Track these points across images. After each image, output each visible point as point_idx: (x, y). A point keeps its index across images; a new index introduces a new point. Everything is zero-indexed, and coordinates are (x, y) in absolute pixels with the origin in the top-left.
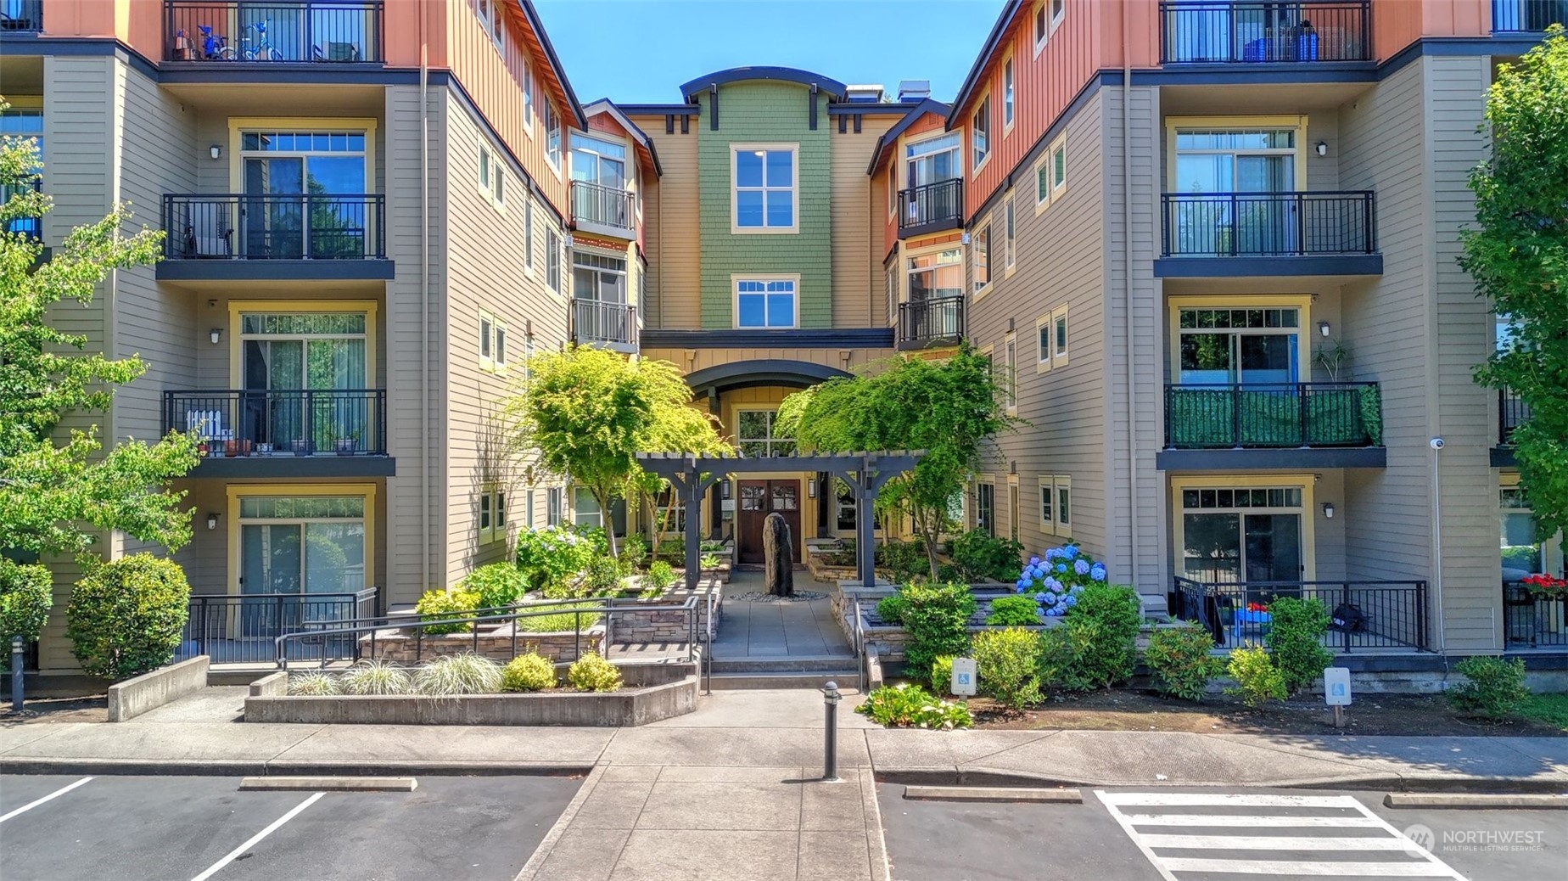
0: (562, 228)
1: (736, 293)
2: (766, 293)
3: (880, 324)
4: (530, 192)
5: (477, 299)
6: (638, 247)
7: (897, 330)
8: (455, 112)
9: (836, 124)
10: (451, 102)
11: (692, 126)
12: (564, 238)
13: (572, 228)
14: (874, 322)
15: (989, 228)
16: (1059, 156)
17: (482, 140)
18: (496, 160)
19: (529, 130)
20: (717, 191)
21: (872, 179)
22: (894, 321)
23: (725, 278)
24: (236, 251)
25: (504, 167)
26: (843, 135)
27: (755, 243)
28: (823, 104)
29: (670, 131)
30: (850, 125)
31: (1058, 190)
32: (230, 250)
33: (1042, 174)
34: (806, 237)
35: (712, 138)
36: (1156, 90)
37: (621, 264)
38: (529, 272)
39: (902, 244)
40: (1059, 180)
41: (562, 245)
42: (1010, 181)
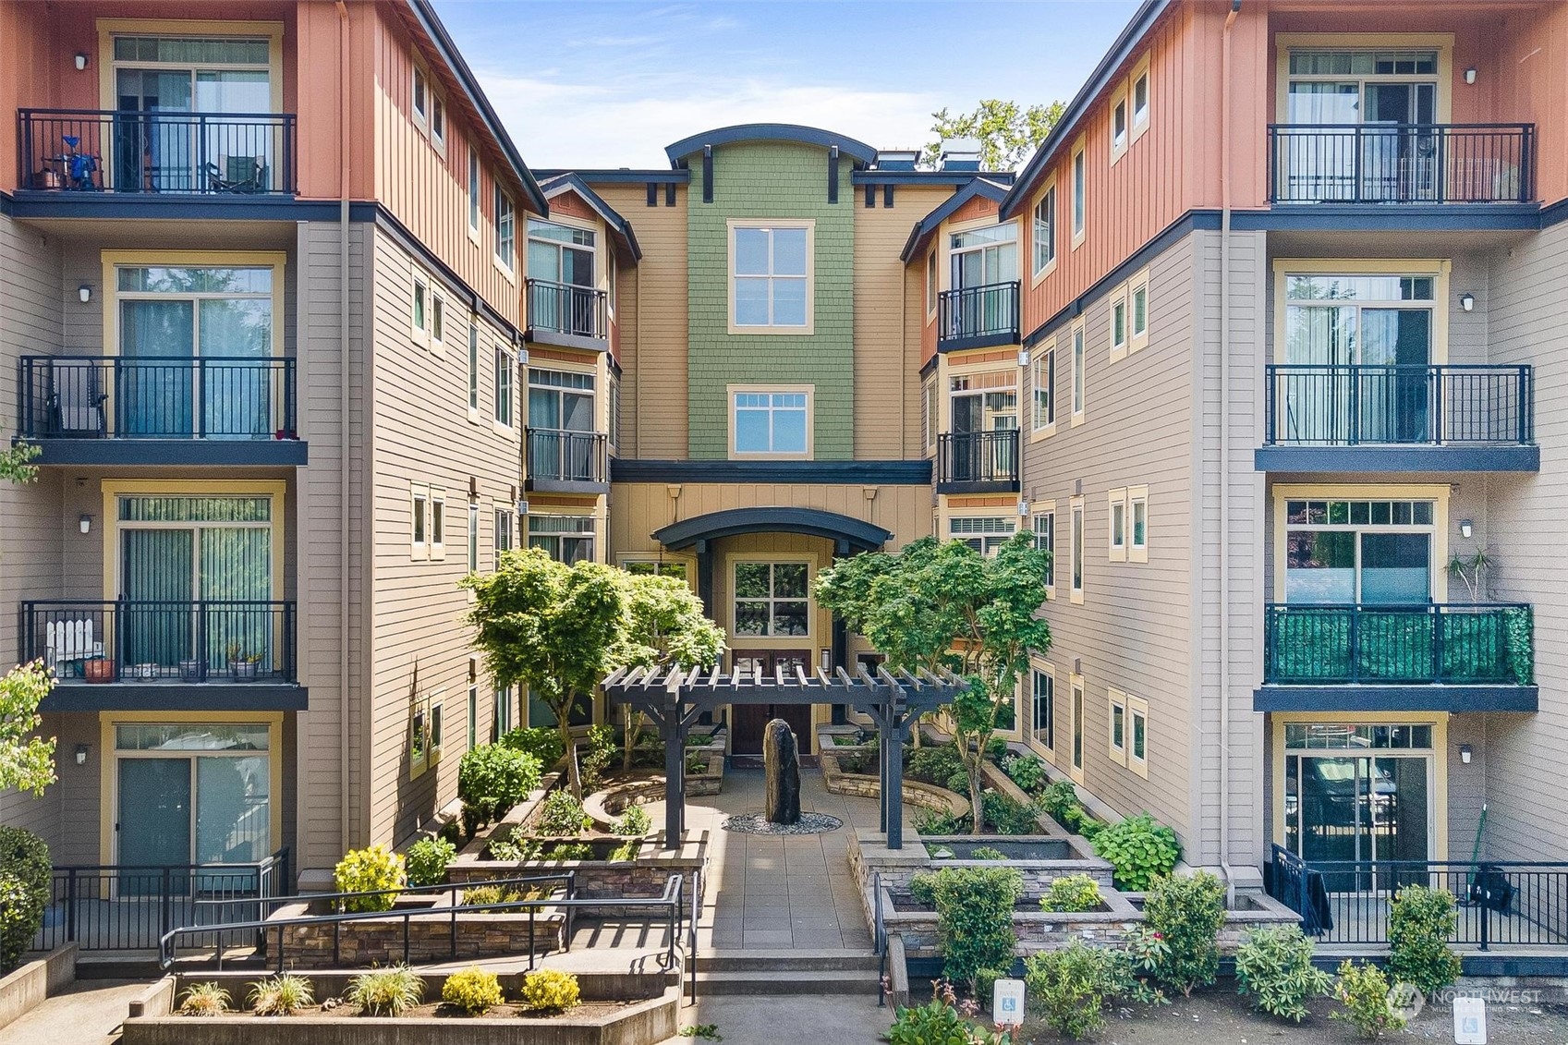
0: (514, 342)
1: (733, 408)
2: (771, 408)
3: (914, 455)
4: (475, 313)
5: (409, 474)
6: (609, 356)
7: (935, 465)
8: (385, 253)
9: (862, 197)
10: (379, 241)
11: (679, 196)
12: (517, 355)
13: (528, 338)
14: (907, 453)
15: (1052, 353)
16: (1140, 295)
17: (419, 274)
18: (434, 289)
19: (475, 235)
20: (711, 279)
21: (906, 267)
22: (932, 451)
23: (720, 390)
24: (111, 426)
25: (444, 295)
26: (870, 210)
27: (758, 346)
28: (845, 171)
29: (652, 201)
30: (880, 198)
31: (1138, 340)
32: (104, 424)
33: (1119, 309)
34: (822, 339)
35: (706, 212)
36: (1261, 236)
37: (590, 382)
38: (474, 414)
39: (943, 358)
40: (1139, 329)
41: (515, 363)
42: (1078, 306)
